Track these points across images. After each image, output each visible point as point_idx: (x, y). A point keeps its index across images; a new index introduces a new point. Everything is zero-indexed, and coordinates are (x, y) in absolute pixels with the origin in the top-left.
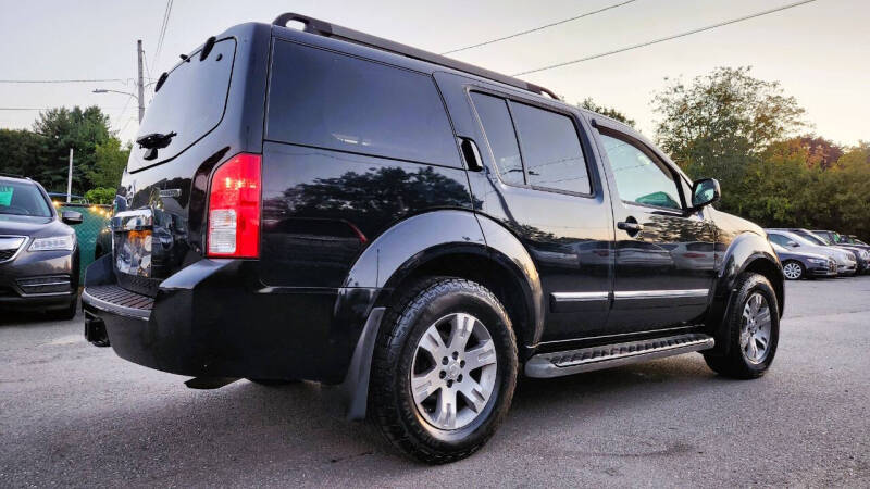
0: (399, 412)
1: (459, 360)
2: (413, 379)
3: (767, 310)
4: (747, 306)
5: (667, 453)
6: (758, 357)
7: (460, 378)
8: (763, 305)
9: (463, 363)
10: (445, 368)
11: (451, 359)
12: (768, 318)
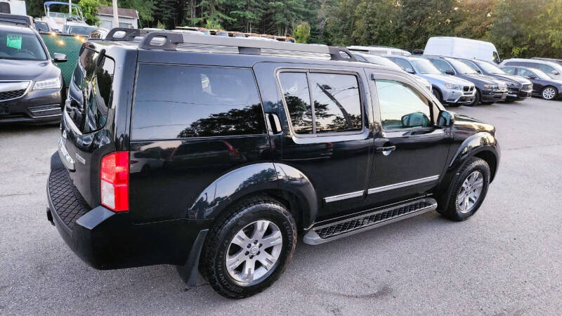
0: (217, 280)
1: (258, 244)
2: (227, 260)
3: (482, 180)
4: (466, 180)
5: (375, 296)
6: (469, 208)
7: (259, 253)
8: (479, 177)
9: (261, 245)
10: (249, 250)
11: (253, 244)
12: (481, 185)
